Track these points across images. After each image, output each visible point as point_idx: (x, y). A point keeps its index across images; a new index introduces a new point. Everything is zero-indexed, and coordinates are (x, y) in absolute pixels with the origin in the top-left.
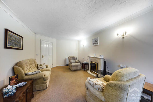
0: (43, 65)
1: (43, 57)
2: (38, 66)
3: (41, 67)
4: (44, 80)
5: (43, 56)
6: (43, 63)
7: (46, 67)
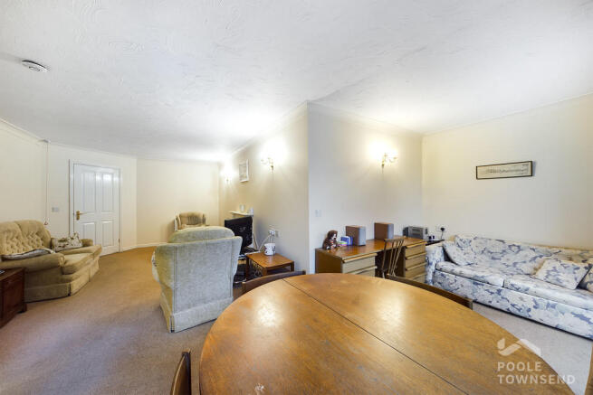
0: (72, 239)
1: (80, 216)
2: (53, 241)
3: (62, 244)
4: (63, 274)
5: (78, 214)
6: (72, 235)
7: (81, 245)
